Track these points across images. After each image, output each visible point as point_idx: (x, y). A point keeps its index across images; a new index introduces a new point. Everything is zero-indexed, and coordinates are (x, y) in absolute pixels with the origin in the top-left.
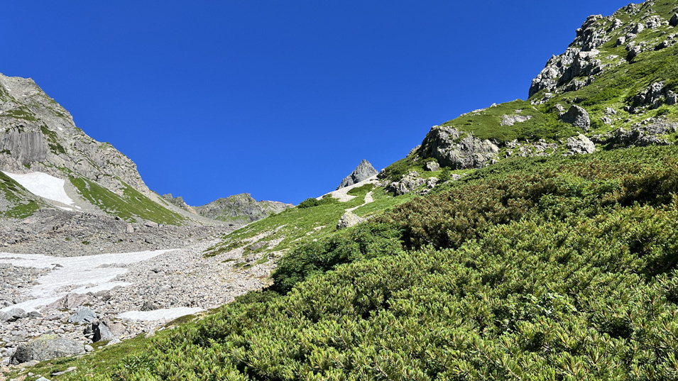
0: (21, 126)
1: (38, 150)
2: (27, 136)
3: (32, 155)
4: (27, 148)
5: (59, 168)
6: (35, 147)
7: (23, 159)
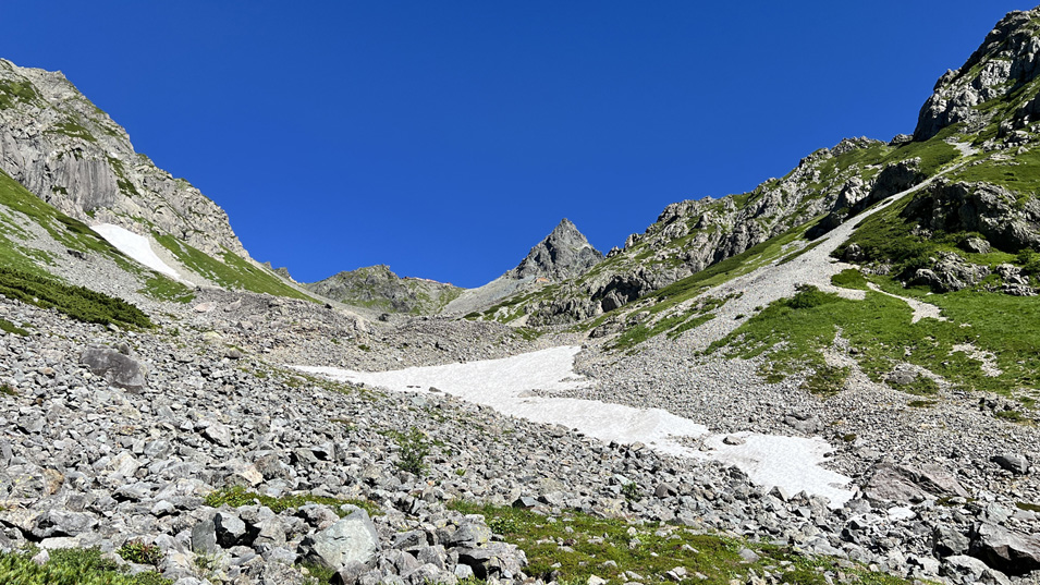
0: (79, 149)
1: (103, 189)
2: (86, 166)
3: (96, 197)
4: (89, 185)
5: (135, 219)
6: (100, 185)
7: (83, 202)
